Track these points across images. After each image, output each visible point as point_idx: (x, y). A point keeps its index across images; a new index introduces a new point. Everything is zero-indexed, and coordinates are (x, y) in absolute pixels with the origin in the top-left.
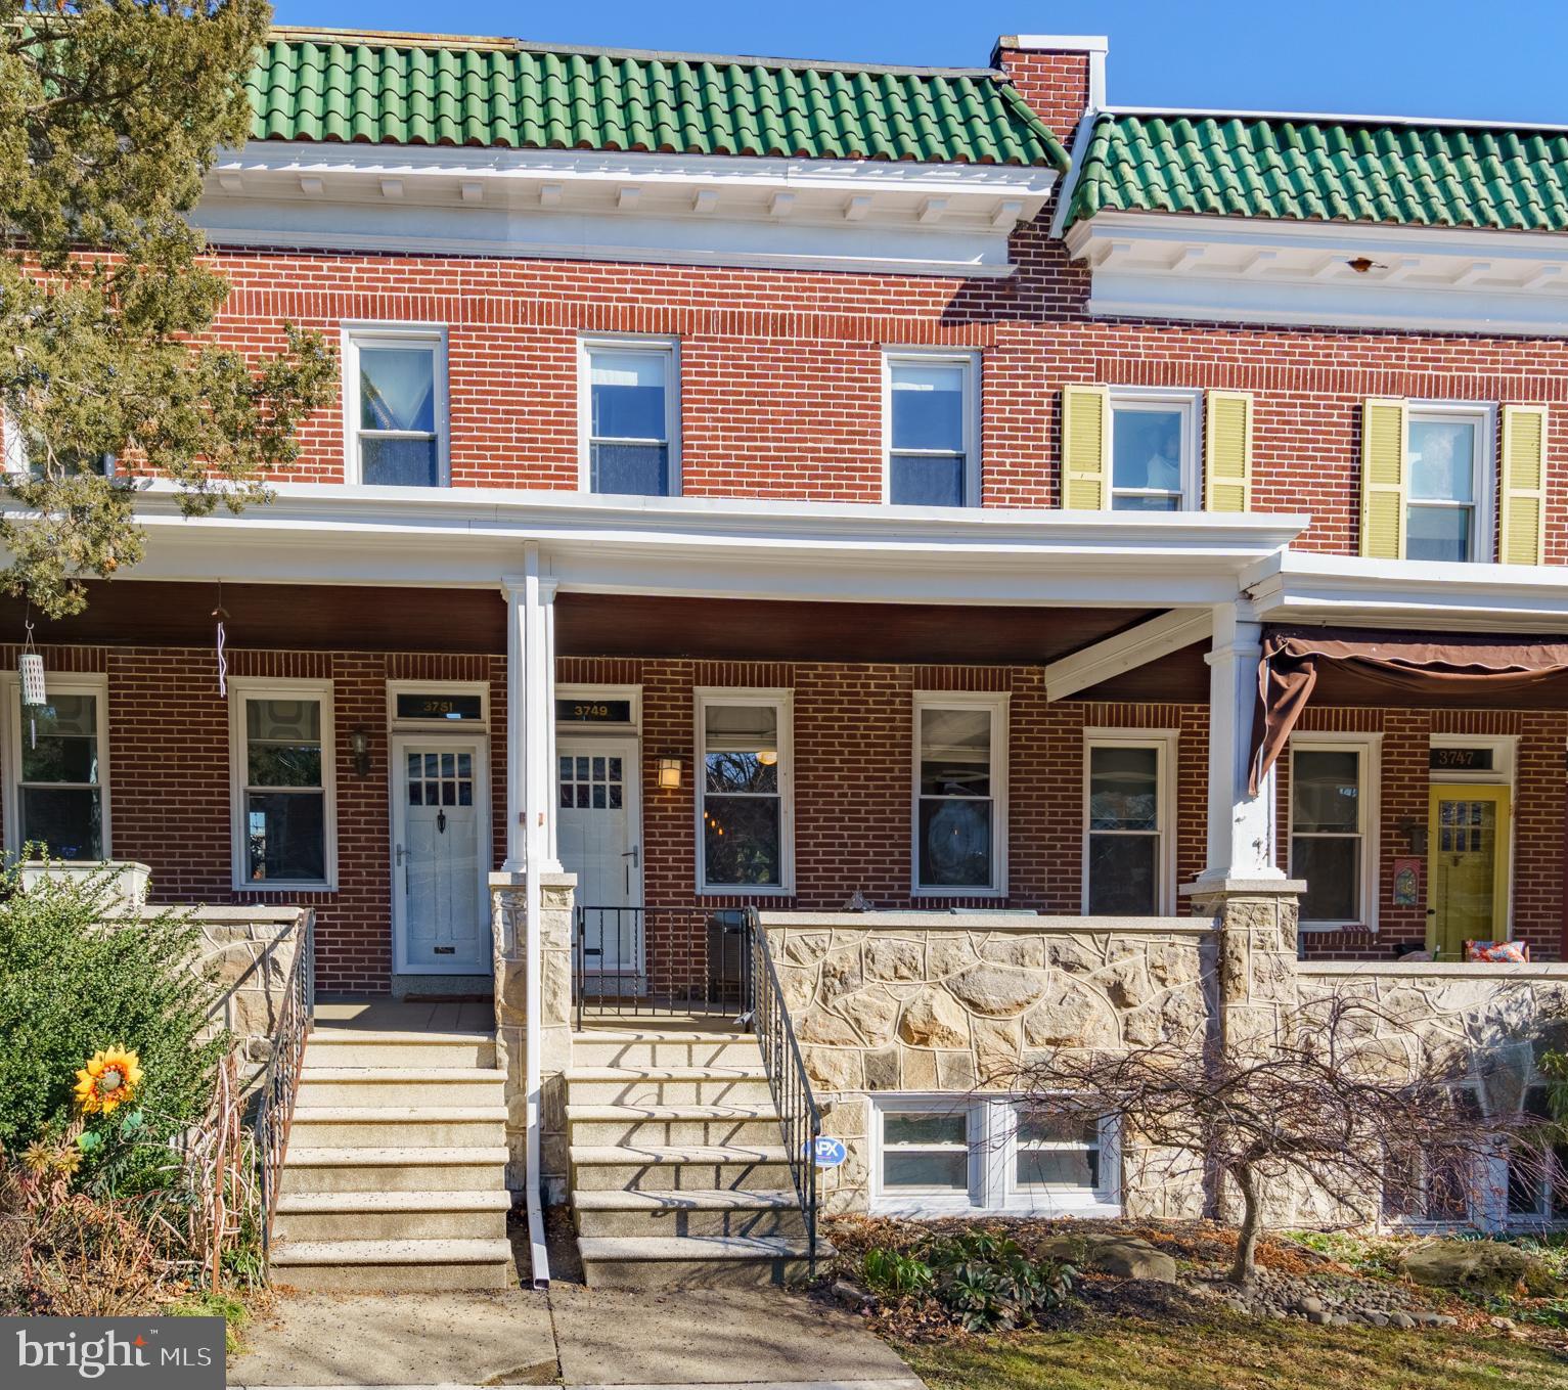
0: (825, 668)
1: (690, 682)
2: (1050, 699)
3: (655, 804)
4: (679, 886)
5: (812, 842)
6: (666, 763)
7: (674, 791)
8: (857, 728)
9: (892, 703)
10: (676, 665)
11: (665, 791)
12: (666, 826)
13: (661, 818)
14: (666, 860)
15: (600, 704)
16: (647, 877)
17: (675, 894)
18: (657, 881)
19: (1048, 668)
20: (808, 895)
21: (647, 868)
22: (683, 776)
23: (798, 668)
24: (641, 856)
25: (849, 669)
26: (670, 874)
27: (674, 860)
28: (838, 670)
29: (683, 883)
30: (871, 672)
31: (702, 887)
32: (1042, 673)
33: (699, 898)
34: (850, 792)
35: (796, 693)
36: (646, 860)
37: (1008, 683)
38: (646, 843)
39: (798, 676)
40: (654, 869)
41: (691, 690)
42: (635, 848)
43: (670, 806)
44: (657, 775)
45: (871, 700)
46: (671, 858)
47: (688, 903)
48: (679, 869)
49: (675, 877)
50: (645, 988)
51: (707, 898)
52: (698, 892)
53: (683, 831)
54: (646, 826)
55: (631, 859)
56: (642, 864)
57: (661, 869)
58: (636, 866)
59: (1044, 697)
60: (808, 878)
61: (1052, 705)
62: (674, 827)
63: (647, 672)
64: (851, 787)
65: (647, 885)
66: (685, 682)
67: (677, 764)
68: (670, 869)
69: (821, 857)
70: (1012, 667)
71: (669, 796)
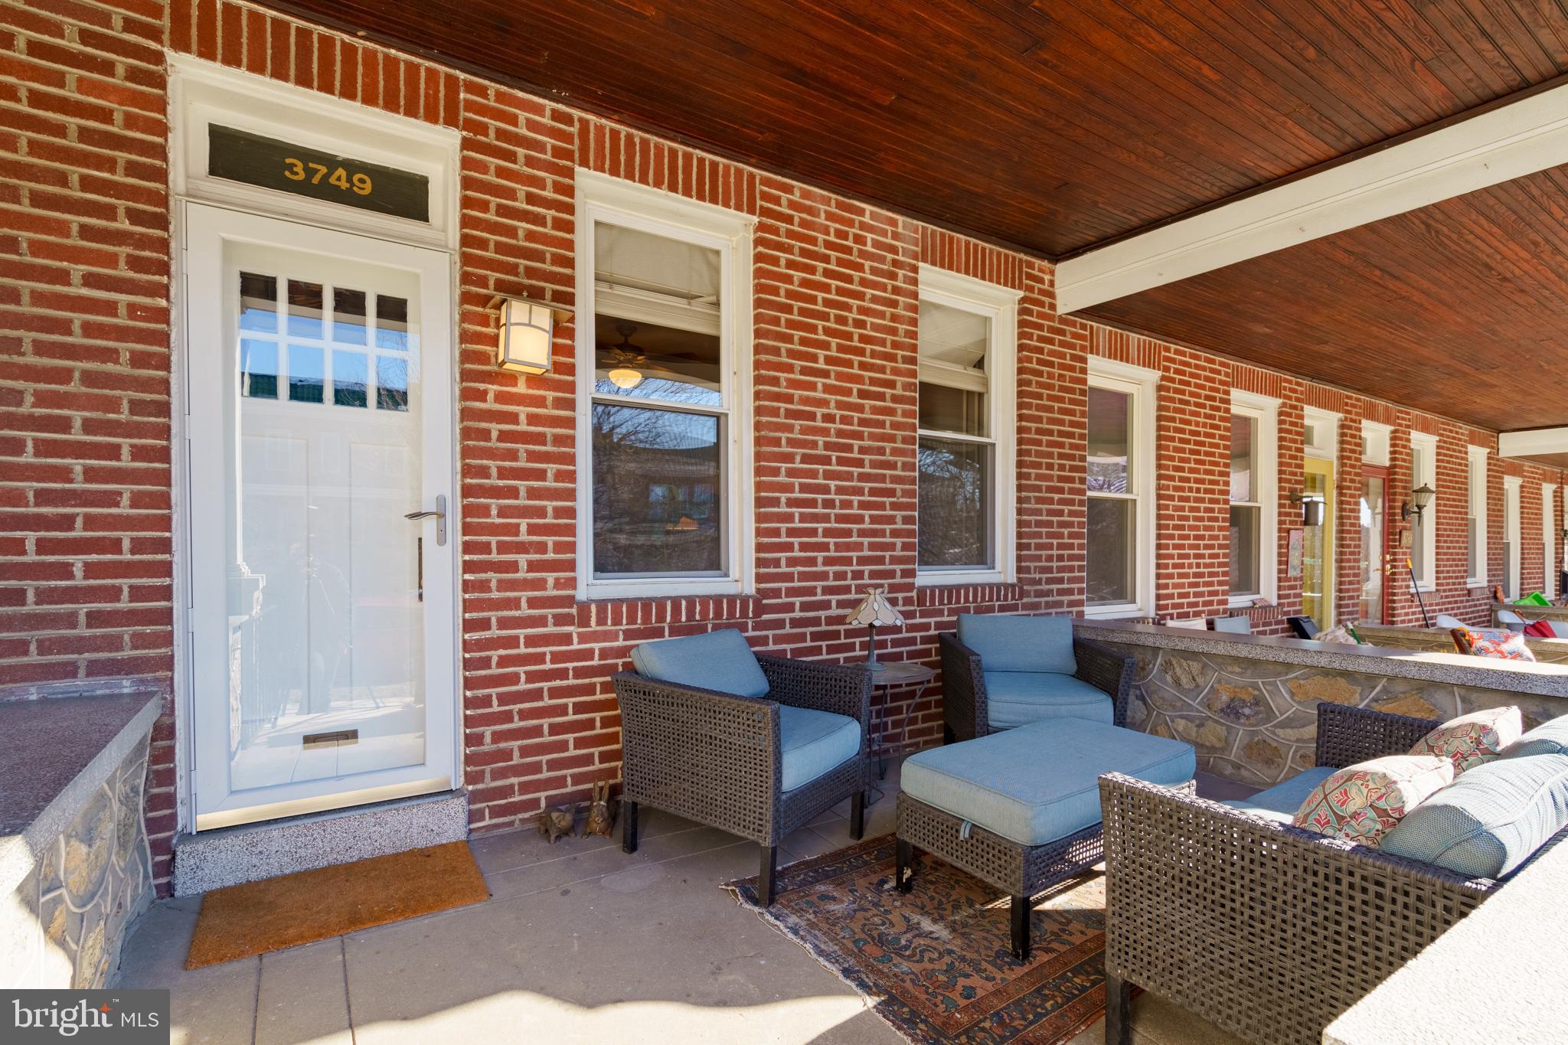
0: (806, 195)
1: (568, 155)
2: (1062, 309)
3: (490, 404)
4: (540, 584)
5: (784, 497)
6: (517, 310)
7: (533, 380)
8: (847, 307)
9: (893, 276)
10: (539, 110)
11: (511, 378)
12: (513, 455)
13: (503, 436)
14: (515, 530)
15: (352, 167)
16: (468, 567)
17: (533, 603)
18: (493, 577)
19: (1060, 267)
20: (776, 593)
21: (468, 548)
22: (556, 349)
23: (765, 182)
24: (454, 520)
25: (839, 205)
26: (522, 559)
27: (532, 530)
28: (823, 201)
29: (550, 577)
30: (867, 219)
31: (590, 585)
32: (1052, 273)
33: (584, 607)
34: (838, 413)
35: (761, 227)
36: (467, 529)
37: (1020, 279)
38: (467, 491)
39: (765, 197)
40: (485, 548)
41: (570, 173)
42: (441, 501)
43: (523, 411)
44: (494, 341)
45: (867, 264)
46: (523, 524)
47: (560, 620)
48: (542, 548)
49: (532, 566)
50: (462, 818)
51: (602, 604)
52: (581, 594)
53: (551, 468)
54: (466, 452)
55: (429, 527)
56: (456, 537)
57: (503, 548)
58: (441, 540)
59: (1053, 307)
60: (776, 563)
61: (1062, 320)
62: (532, 456)
63: (470, 106)
64: (840, 405)
65: (467, 586)
66: (557, 152)
67: (543, 316)
68: (522, 548)
69: (797, 525)
70: (1025, 257)
71: (521, 388)
